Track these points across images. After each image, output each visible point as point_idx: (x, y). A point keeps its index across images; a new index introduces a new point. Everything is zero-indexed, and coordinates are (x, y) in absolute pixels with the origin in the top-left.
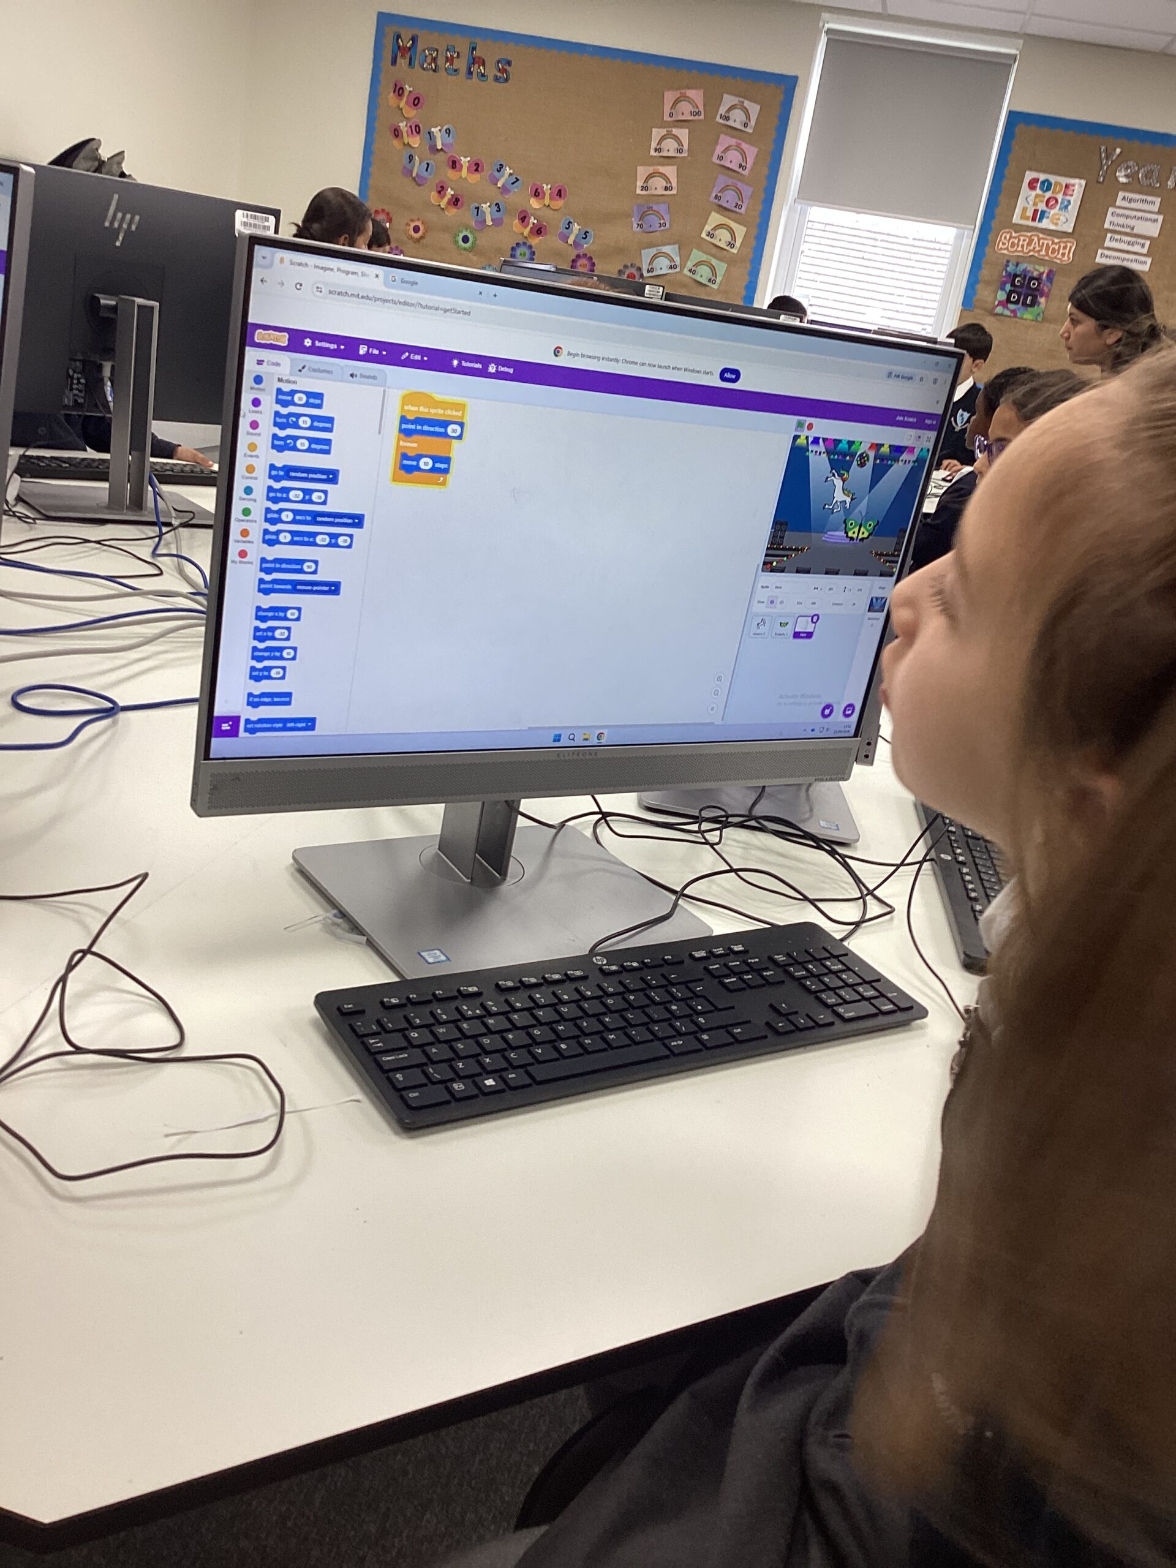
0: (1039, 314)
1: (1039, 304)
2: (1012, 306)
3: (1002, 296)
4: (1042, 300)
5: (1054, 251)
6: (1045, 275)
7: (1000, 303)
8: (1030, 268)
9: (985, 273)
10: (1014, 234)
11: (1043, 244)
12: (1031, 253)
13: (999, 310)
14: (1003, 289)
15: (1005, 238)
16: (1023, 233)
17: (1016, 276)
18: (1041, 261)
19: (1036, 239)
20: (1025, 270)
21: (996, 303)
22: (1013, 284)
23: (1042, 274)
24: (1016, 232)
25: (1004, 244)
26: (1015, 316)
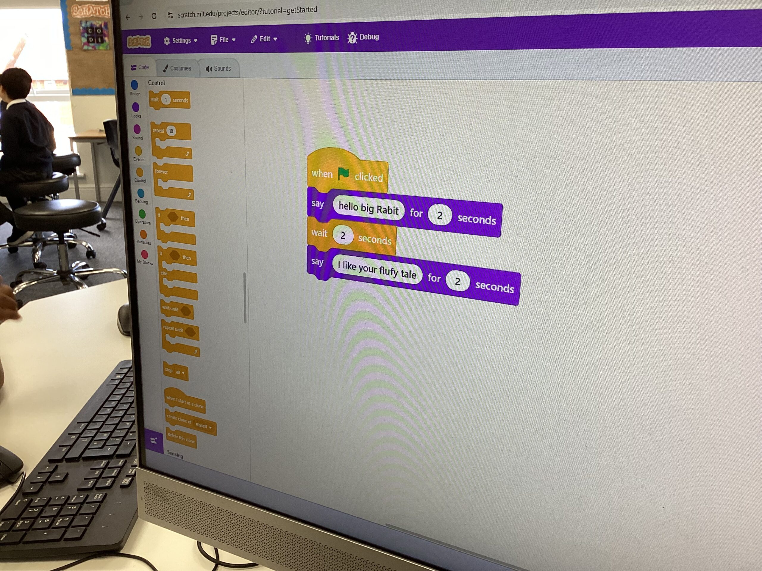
0: (107, 46)
1: (105, 41)
2: (91, 44)
3: (84, 40)
4: (106, 39)
5: (103, 13)
6: (103, 25)
7: (85, 44)
8: (94, 23)
9: (72, 29)
10: (79, 7)
11: (96, 9)
12: (91, 15)
13: (86, 47)
14: (84, 36)
15: (75, 9)
16: (83, 5)
17: (87, 29)
18: (98, 19)
19: (91, 8)
20: (91, 25)
21: (83, 44)
22: (88, 33)
23: (101, 25)
24: (80, 6)
25: (76, 13)
26: (95, 49)
